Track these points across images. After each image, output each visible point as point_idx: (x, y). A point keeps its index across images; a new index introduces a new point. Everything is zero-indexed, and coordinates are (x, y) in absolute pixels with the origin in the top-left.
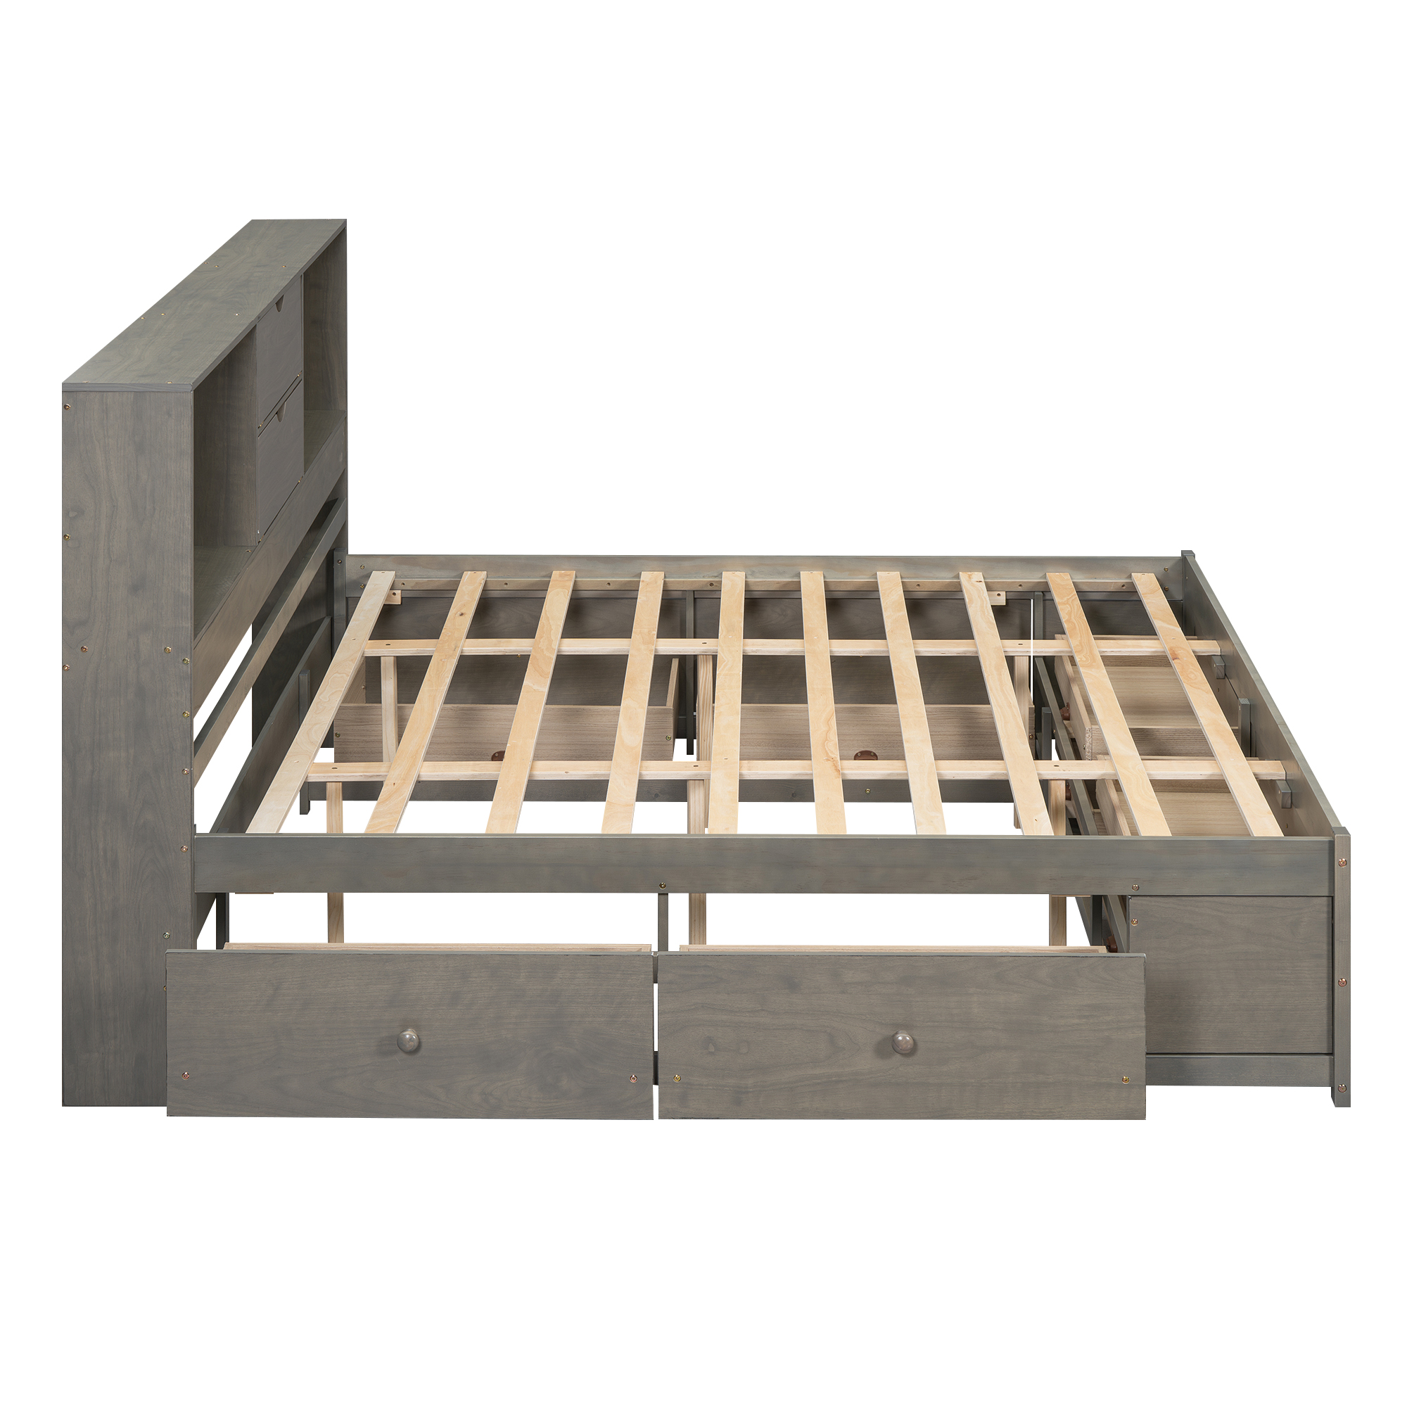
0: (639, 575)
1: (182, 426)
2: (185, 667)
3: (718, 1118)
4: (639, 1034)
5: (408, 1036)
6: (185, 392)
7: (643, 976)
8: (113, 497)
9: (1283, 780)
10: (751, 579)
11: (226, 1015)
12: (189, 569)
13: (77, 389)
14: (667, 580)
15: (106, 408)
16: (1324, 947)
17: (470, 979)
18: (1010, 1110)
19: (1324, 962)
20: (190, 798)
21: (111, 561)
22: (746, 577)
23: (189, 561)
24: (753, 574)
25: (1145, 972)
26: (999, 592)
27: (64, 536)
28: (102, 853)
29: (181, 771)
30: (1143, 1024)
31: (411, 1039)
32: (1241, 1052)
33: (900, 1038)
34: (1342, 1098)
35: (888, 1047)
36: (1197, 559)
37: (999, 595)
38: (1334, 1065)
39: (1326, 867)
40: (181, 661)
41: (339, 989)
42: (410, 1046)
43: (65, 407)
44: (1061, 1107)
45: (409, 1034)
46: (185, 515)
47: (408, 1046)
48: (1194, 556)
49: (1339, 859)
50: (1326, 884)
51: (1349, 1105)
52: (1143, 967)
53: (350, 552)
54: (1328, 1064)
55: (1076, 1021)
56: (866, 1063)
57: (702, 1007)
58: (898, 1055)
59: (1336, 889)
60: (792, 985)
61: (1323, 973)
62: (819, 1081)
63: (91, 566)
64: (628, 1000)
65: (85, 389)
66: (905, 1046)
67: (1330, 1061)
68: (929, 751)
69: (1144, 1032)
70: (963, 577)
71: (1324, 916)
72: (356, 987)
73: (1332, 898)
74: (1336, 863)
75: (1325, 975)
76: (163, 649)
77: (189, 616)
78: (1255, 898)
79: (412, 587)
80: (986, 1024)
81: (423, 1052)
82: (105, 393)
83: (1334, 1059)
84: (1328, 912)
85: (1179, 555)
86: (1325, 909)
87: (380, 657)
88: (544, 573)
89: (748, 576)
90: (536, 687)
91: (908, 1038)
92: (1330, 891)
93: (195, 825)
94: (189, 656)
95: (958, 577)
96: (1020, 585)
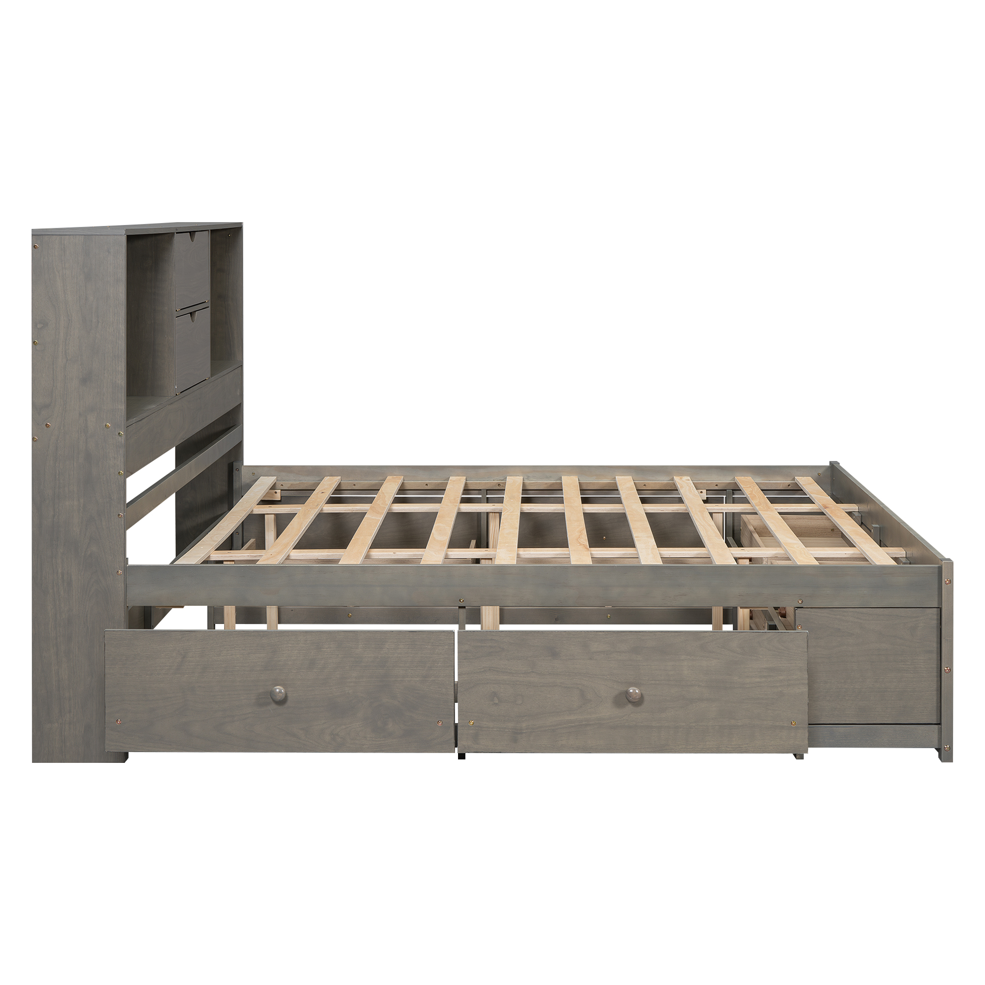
0: (448, 479)
1: (118, 260)
2: (120, 438)
3: (500, 753)
4: (444, 690)
5: (278, 690)
6: (121, 235)
7: (447, 647)
8: (69, 313)
9: (904, 557)
10: (527, 481)
11: (147, 676)
12: (123, 366)
13: (44, 233)
14: (467, 482)
15: (64, 247)
16: (934, 645)
17: (323, 650)
18: (711, 746)
19: (935, 656)
20: (123, 535)
21: (67, 360)
22: (523, 480)
23: (123, 360)
24: (528, 478)
25: (808, 644)
26: (701, 490)
27: (34, 343)
28: (60, 576)
29: (117, 516)
30: (806, 682)
31: (280, 692)
32: (875, 723)
33: (631, 691)
34: (946, 755)
35: (624, 699)
36: (840, 465)
37: (701, 492)
38: (941, 732)
39: (936, 586)
40: (117, 434)
41: (228, 657)
42: (279, 697)
43: (34, 247)
44: (747, 744)
45: (278, 689)
46: (120, 326)
47: (278, 697)
48: (839, 464)
49: (945, 579)
50: (936, 599)
51: (952, 761)
52: (806, 640)
53: (245, 464)
54: (937, 731)
55: (758, 680)
56: (607, 711)
57: (490, 670)
58: (630, 706)
59: (943, 601)
60: (554, 654)
61: (934, 665)
62: (573, 725)
63: (53, 364)
64: (436, 664)
65: (49, 234)
66: (635, 696)
67: (939, 729)
68: (652, 541)
69: (807, 687)
70: (677, 479)
71: (935, 622)
72: (241, 656)
73: (940, 609)
74: (943, 582)
75: (935, 666)
76: (104, 425)
77: (123, 400)
78: (885, 609)
79: (288, 488)
80: (693, 682)
81: (289, 703)
82: (63, 236)
83: (941, 727)
84: (937, 619)
85: (828, 464)
86: (935, 617)
87: (264, 515)
88: (381, 478)
89: (524, 479)
90: (373, 518)
91: (637, 691)
92: (938, 604)
93: (127, 559)
94: (123, 430)
95: (673, 479)
96: (717, 485)
